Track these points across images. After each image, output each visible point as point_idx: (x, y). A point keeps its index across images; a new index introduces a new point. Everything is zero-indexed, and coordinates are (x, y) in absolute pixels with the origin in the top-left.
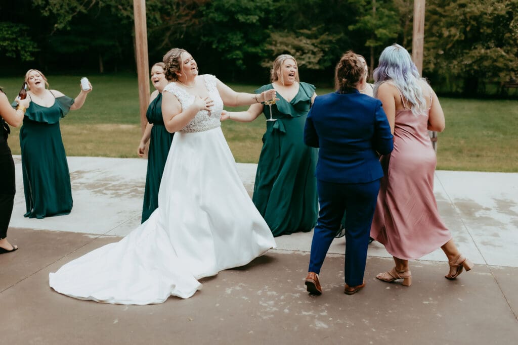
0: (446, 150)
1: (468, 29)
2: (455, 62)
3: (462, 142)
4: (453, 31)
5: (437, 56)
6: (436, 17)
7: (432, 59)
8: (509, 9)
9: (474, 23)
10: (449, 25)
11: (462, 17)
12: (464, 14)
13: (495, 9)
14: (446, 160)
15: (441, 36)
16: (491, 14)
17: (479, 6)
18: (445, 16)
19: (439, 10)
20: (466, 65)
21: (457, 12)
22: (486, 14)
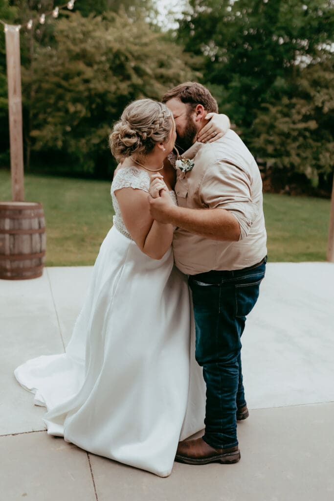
0: (67, 239)
1: (94, 106)
2: (83, 141)
3: (85, 229)
4: (79, 107)
5: (65, 133)
6: (60, 91)
7: (60, 135)
8: (131, 90)
9: (99, 100)
10: (75, 101)
11: (86, 94)
12: (89, 90)
13: (118, 88)
14: (67, 251)
15: (67, 111)
16: (115, 93)
17: (103, 83)
18: (70, 91)
19: (64, 83)
20: (94, 145)
21: (82, 87)
22: (110, 92)
